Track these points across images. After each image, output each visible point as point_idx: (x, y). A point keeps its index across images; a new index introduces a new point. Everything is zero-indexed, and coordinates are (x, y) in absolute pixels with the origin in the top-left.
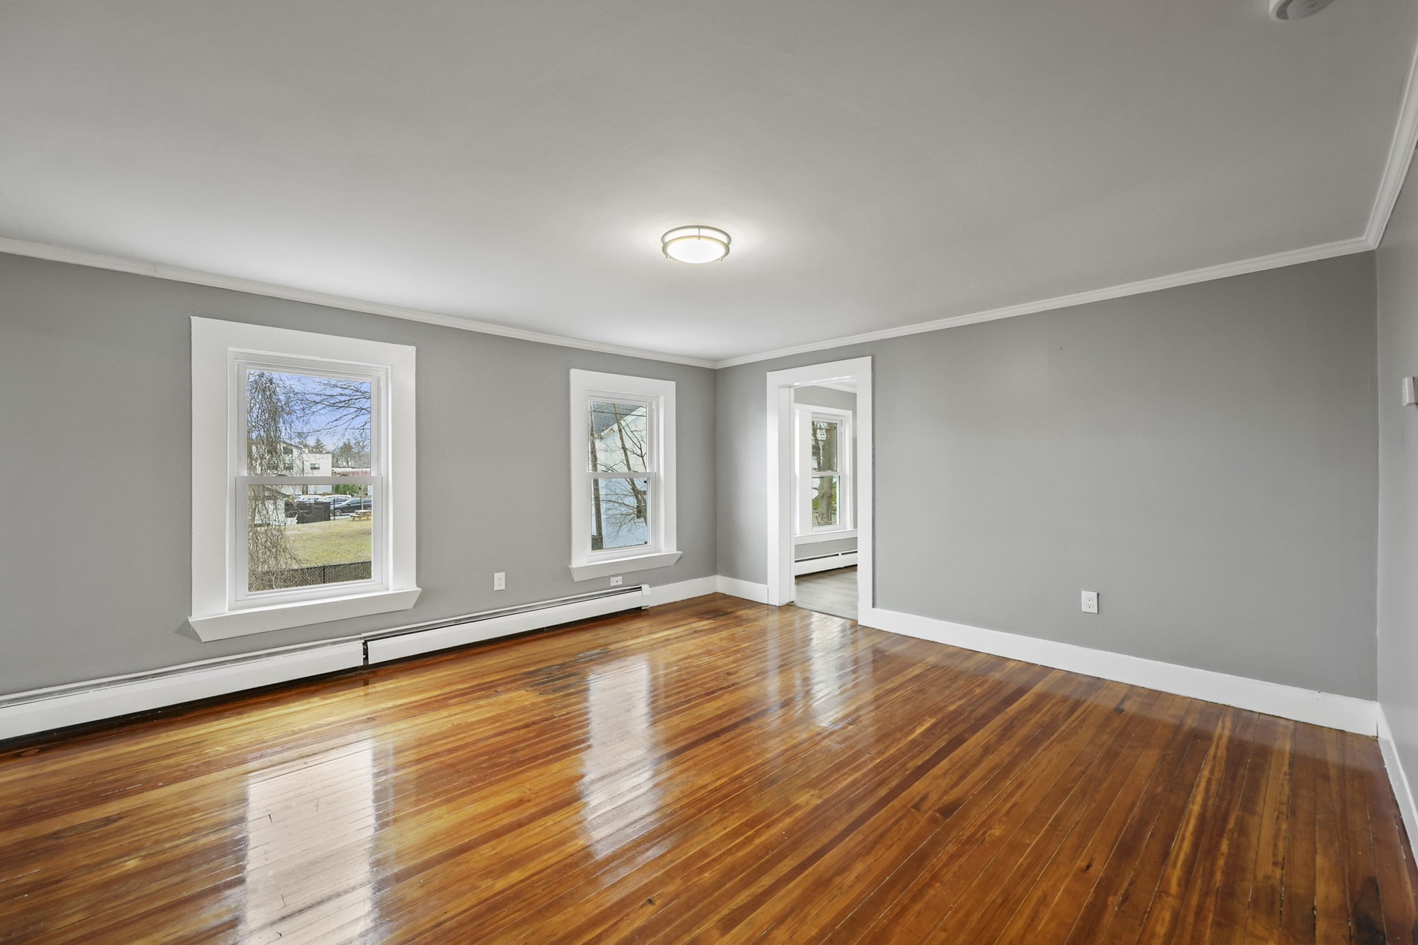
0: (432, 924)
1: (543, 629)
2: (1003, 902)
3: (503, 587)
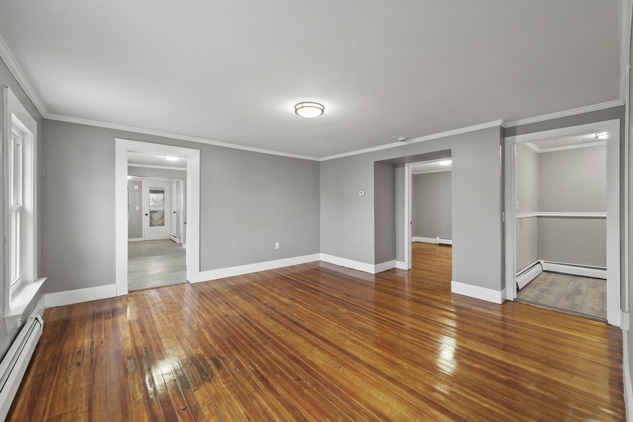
0: (432, 376)
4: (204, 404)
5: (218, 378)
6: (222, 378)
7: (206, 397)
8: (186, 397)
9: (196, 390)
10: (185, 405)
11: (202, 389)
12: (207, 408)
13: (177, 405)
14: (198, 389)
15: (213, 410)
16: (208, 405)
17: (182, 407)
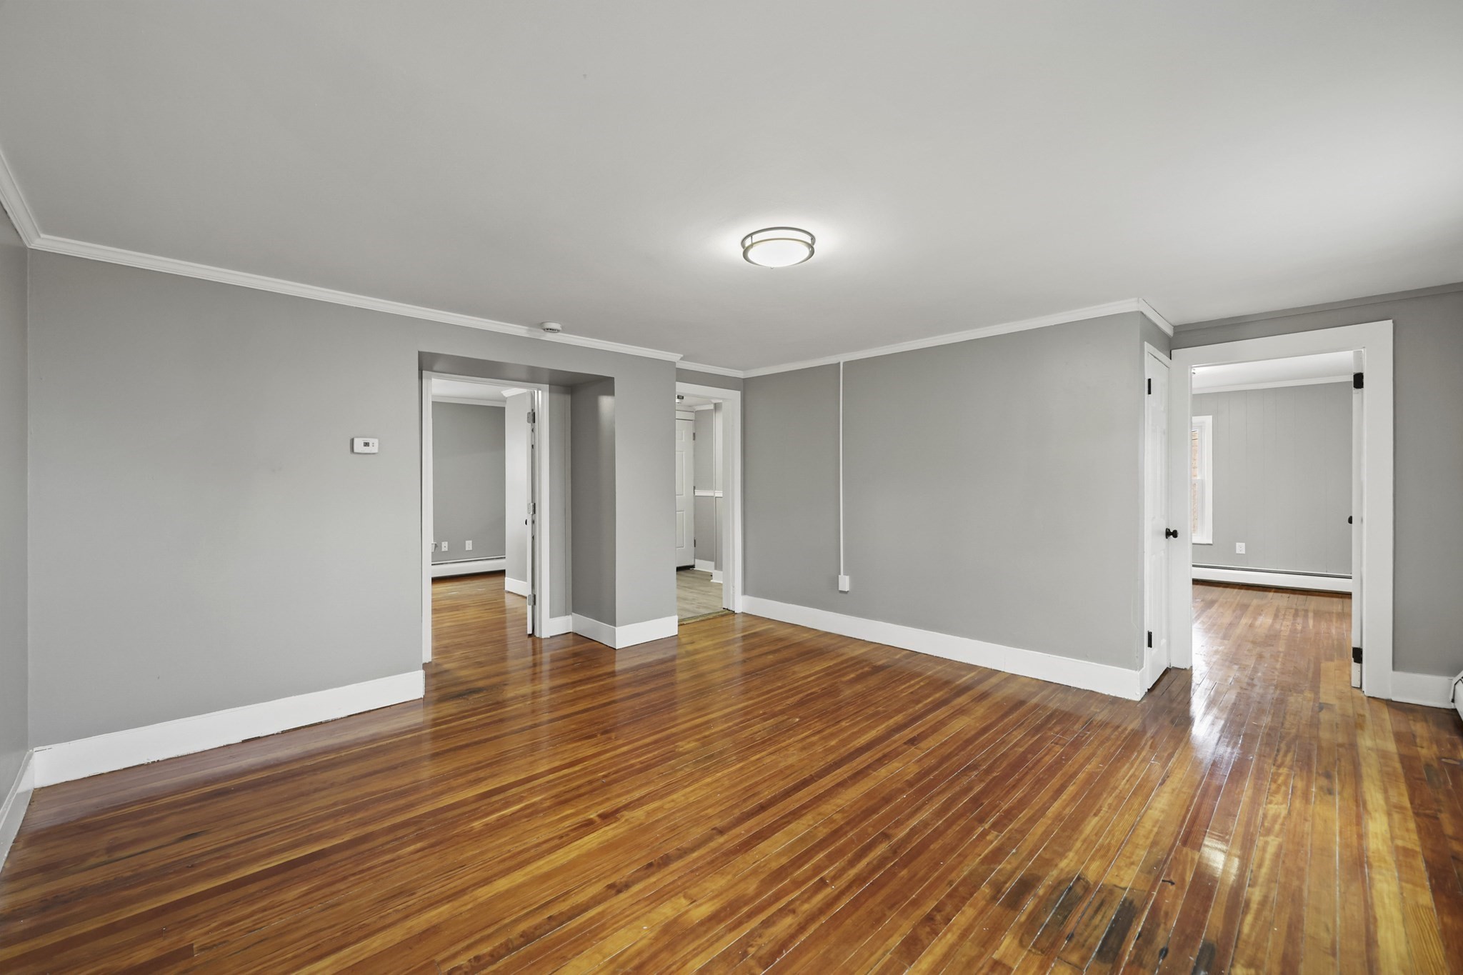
4: (1132, 863)
5: (1062, 870)
6: (1056, 865)
7: (1119, 868)
8: (1150, 895)
9: (1121, 888)
10: (1161, 886)
11: (1109, 879)
12: (1134, 857)
13: (1176, 896)
14: (1115, 886)
15: (1129, 848)
16: (1130, 857)
17: (1172, 888)
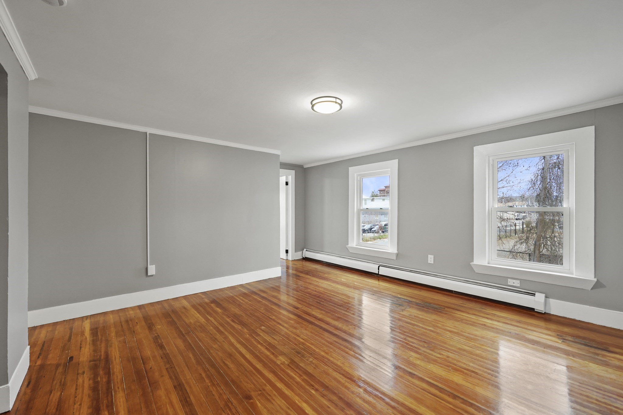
1: (453, 291)
2: (187, 400)
3: (432, 262)
